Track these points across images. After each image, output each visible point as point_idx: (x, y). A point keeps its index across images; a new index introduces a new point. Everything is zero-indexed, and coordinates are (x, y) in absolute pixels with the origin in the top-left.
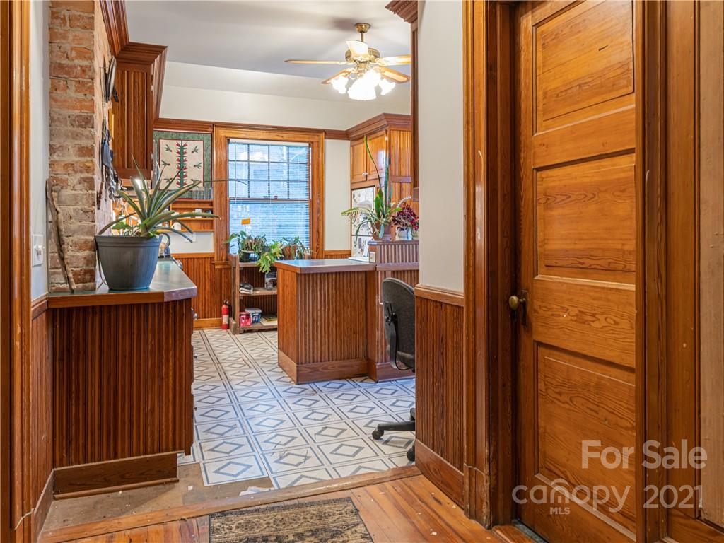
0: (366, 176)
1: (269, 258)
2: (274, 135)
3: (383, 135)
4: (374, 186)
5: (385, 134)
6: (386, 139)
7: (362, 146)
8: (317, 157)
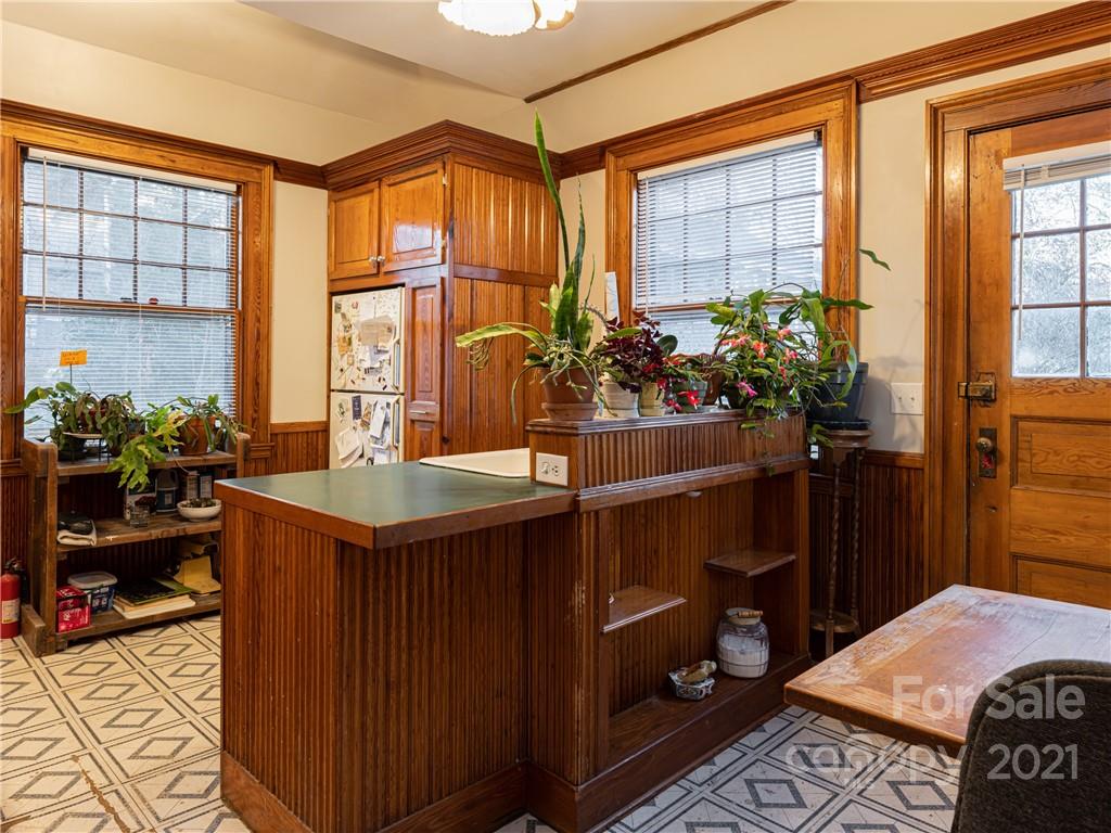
0: (379, 265)
1: (146, 452)
2: (151, 154)
3: (436, 172)
4: (403, 285)
5: (441, 171)
6: (444, 182)
7: (364, 201)
8: (257, 218)
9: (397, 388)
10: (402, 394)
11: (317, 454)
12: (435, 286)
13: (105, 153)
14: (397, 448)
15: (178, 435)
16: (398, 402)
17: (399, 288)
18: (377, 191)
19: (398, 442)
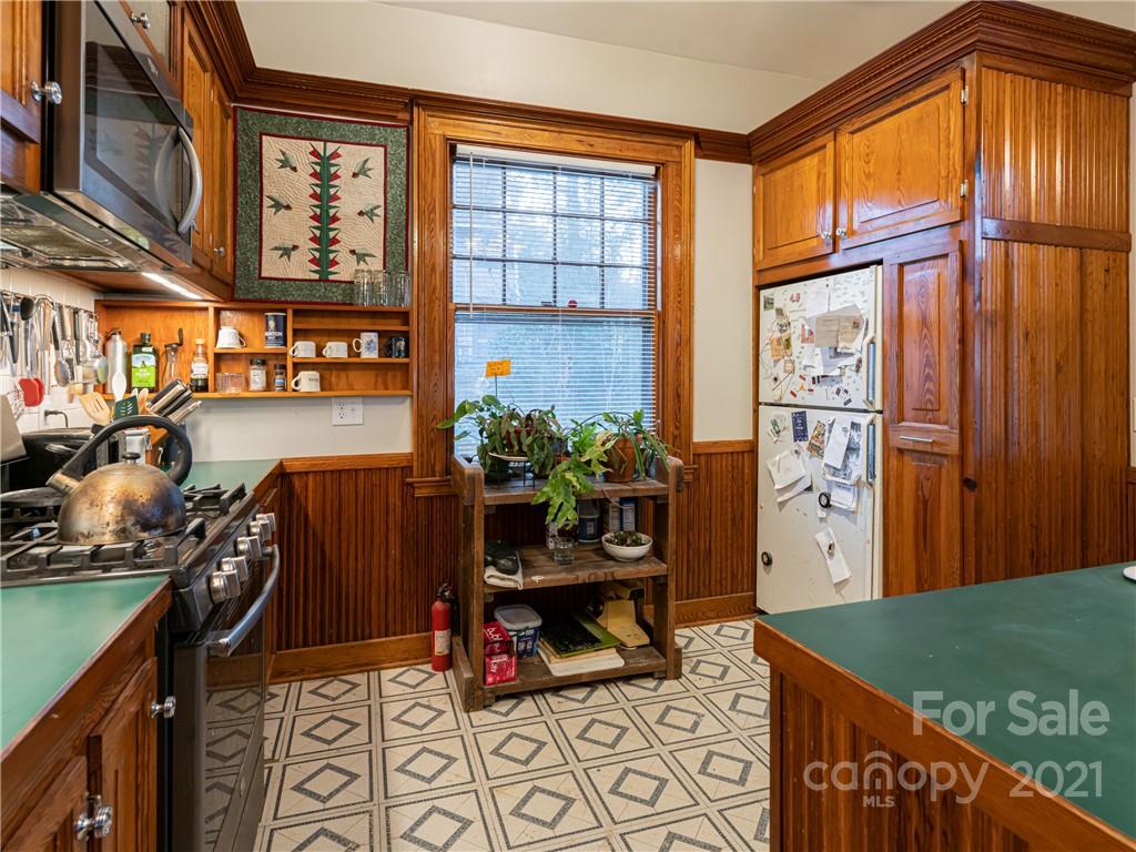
0: (835, 240)
1: (574, 480)
2: (567, 139)
3: (947, 87)
4: (880, 262)
5: (957, 85)
6: (964, 96)
7: (811, 163)
8: (676, 203)
9: (871, 403)
10: (881, 412)
11: (743, 479)
12: (945, 256)
13: (526, 143)
14: (871, 485)
15: (605, 459)
16: (872, 423)
17: (873, 267)
18: (830, 146)
19: (874, 476)
